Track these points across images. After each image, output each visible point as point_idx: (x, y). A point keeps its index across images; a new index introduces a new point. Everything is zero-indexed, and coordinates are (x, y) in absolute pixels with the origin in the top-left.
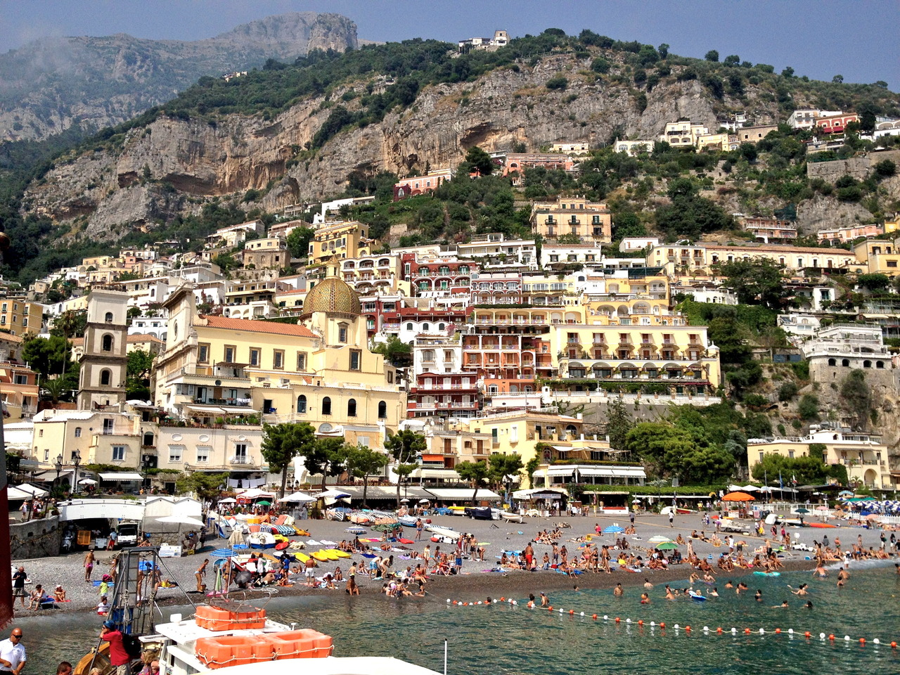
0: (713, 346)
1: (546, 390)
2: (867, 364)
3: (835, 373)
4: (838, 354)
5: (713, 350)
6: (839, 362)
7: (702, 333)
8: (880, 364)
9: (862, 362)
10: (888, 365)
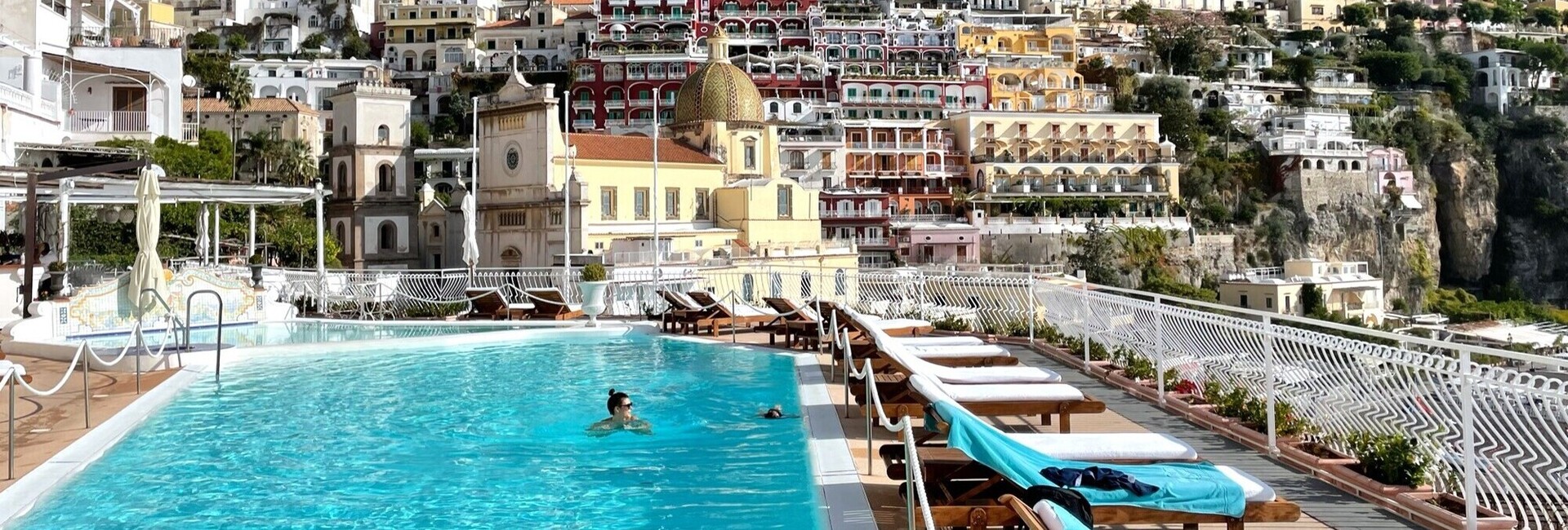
0: (1167, 142)
1: (979, 215)
2: (1343, 165)
3: (1309, 179)
4: (1314, 152)
5: (1169, 146)
6: (1314, 163)
7: (1151, 123)
8: (1356, 166)
9: (1336, 161)
10: (1363, 164)
